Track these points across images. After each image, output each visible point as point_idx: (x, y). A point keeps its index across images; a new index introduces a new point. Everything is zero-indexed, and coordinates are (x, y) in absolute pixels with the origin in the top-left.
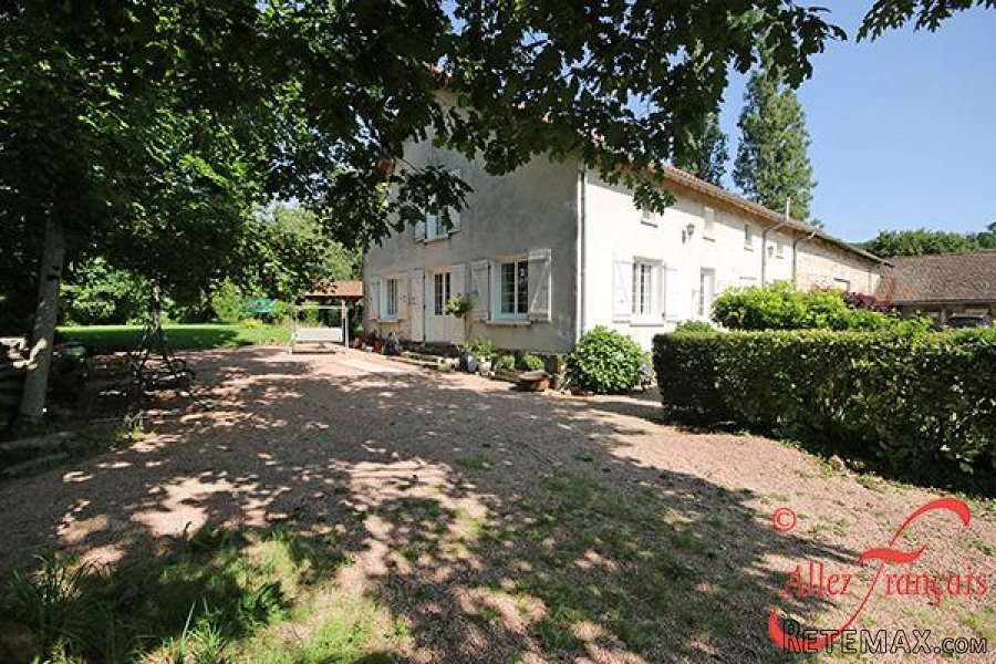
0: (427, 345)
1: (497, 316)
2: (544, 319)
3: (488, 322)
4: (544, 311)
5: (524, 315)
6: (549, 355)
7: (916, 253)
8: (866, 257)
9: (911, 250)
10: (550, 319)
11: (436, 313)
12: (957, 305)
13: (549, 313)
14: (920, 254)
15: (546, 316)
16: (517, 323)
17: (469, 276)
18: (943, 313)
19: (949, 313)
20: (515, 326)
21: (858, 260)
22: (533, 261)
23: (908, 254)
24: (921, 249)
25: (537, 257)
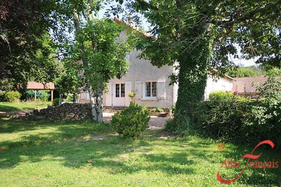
0: (114, 107)
1: (145, 98)
2: (163, 98)
3: (142, 99)
4: (163, 96)
5: (156, 97)
6: (165, 108)
7: (242, 76)
8: (229, 78)
9: (241, 76)
10: (165, 98)
11: (116, 97)
12: (254, 94)
13: (165, 96)
14: (243, 76)
15: (164, 97)
16: (153, 99)
17: (134, 85)
18: (250, 96)
19: (252, 96)
20: (152, 100)
21: (227, 79)
22: (159, 83)
23: (240, 77)
24: (243, 75)
25: (160, 81)
